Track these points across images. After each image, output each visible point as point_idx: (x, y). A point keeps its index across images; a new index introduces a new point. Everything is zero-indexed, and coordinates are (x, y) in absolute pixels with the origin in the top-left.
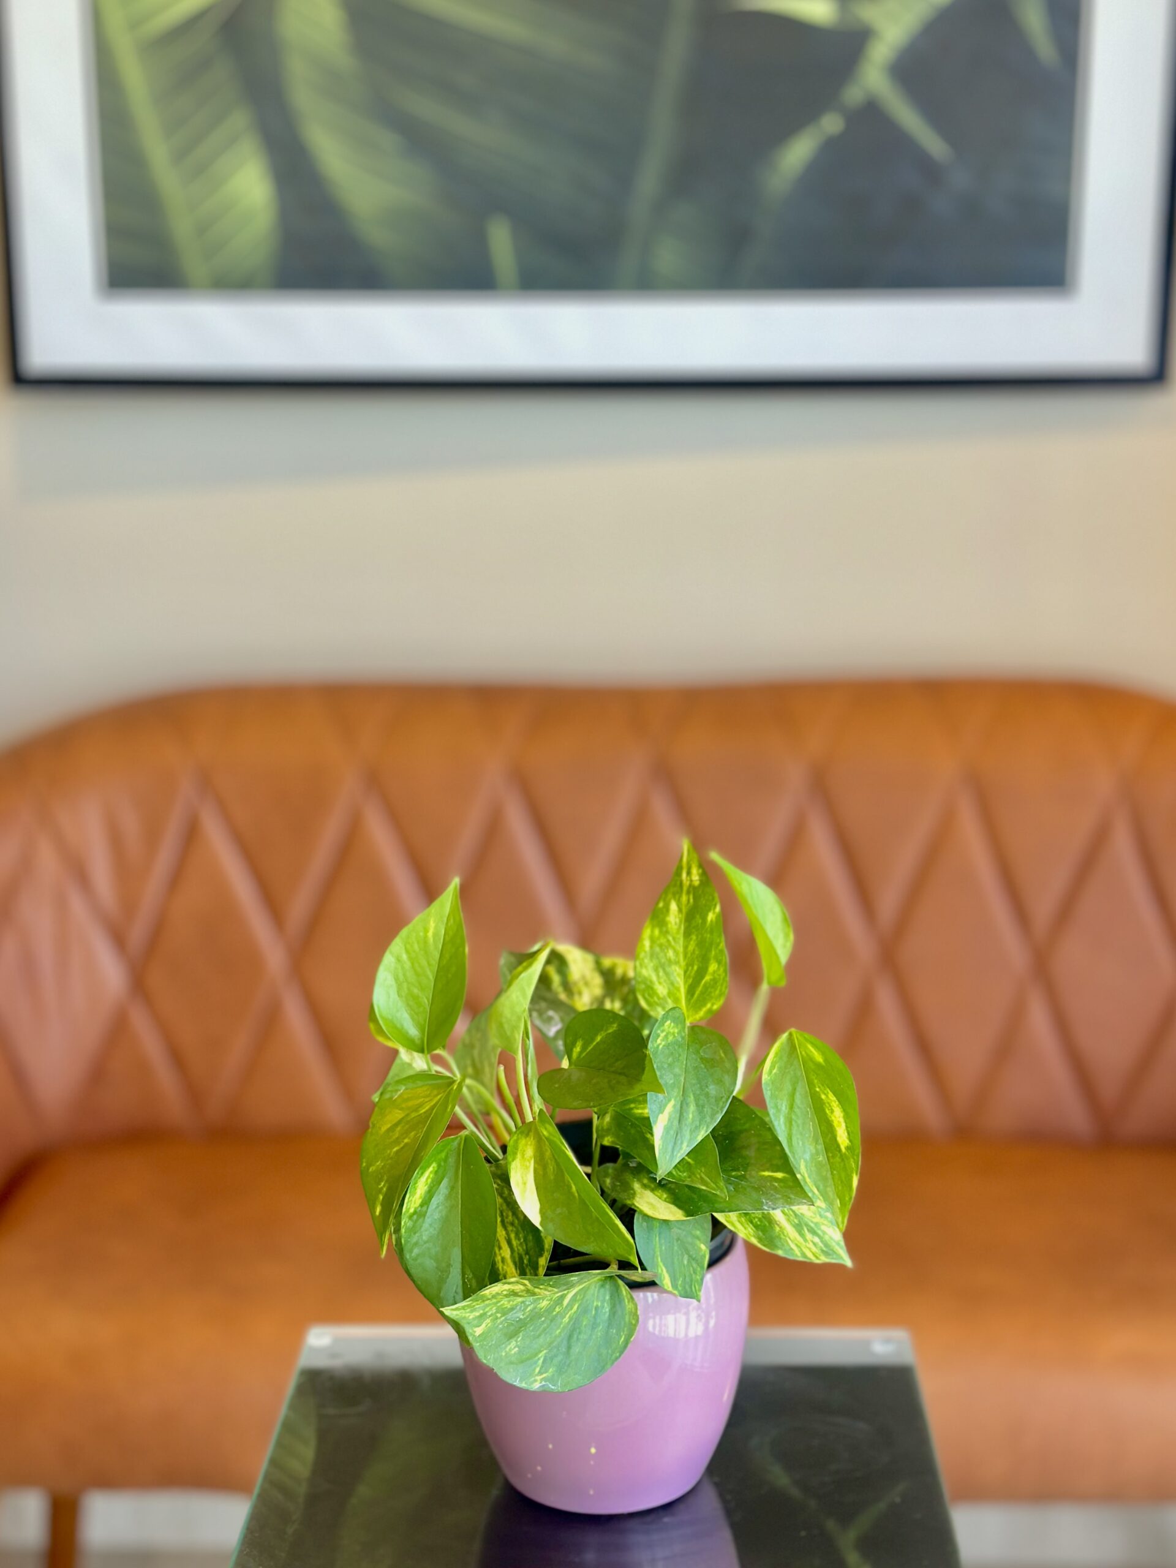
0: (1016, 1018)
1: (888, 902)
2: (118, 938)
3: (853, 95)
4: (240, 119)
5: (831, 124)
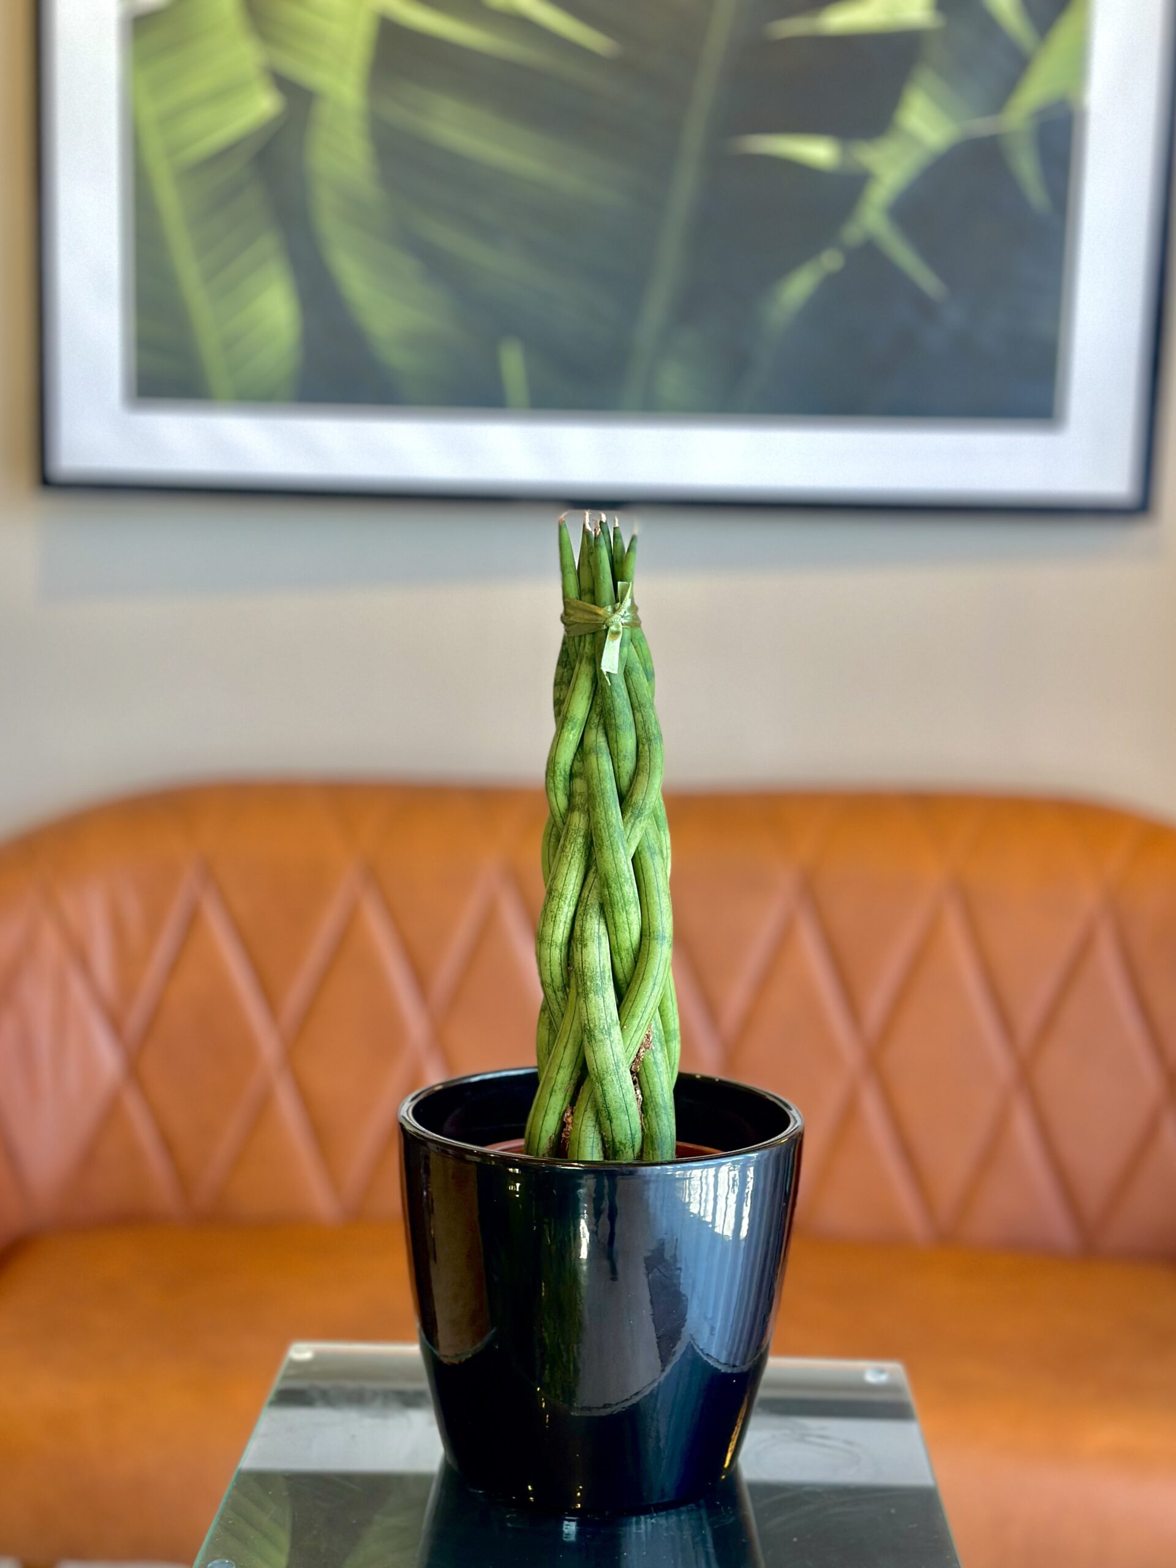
3: (852, 233)
5: (831, 261)
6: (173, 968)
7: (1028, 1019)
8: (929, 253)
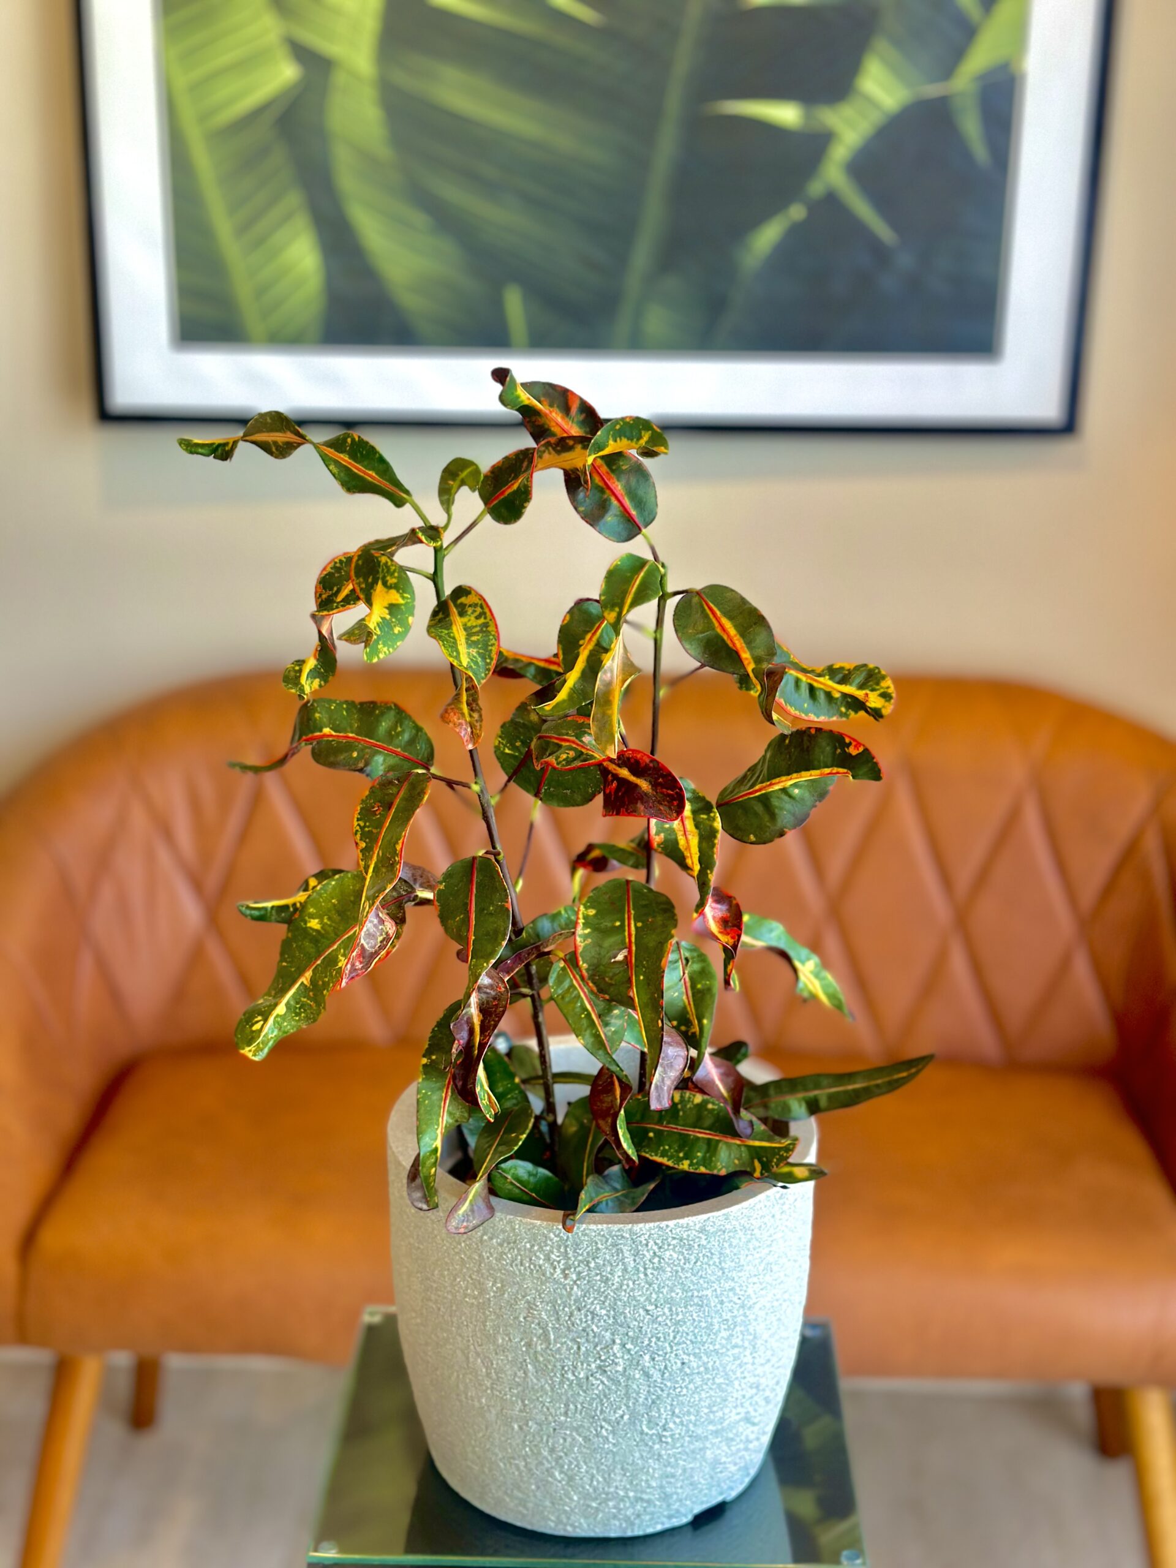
0: (940, 962)
1: (836, 864)
2: (197, 884)
3: (816, 188)
4: (294, 199)
5: (797, 212)
6: (243, 836)
7: (964, 877)
8: (882, 202)
